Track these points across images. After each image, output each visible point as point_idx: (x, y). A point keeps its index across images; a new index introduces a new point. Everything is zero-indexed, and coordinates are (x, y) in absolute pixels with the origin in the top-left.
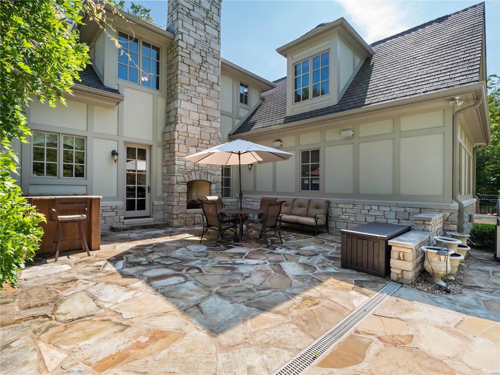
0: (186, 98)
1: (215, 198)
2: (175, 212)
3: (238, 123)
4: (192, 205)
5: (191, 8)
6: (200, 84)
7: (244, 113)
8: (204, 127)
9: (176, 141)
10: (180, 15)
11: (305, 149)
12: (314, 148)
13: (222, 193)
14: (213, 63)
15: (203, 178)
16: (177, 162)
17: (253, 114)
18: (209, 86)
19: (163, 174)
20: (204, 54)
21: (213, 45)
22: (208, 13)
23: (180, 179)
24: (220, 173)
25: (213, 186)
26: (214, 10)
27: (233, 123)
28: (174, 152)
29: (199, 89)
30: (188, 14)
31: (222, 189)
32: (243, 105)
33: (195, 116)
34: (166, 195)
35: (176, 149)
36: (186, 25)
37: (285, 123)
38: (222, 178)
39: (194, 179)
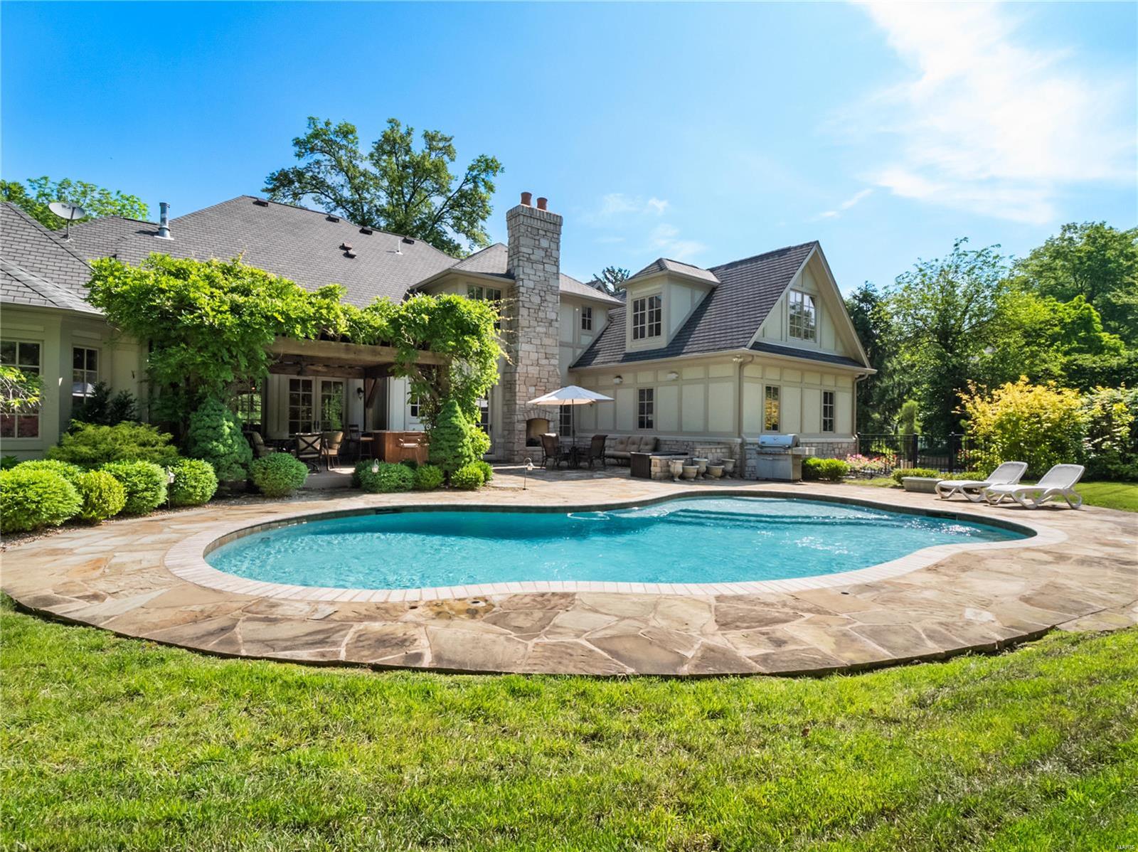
0: (526, 340)
1: (554, 435)
2: (516, 449)
3: (579, 352)
4: (531, 442)
5: (531, 252)
6: (540, 323)
7: (587, 340)
8: (543, 366)
9: (518, 382)
10: (521, 263)
11: (642, 387)
12: (649, 386)
13: (561, 431)
14: (552, 300)
15: (542, 416)
16: (517, 402)
17: (597, 341)
18: (547, 324)
19: (503, 413)
20: (542, 294)
21: (552, 282)
22: (547, 251)
23: (520, 417)
24: (558, 411)
25: (551, 424)
26: (553, 246)
27: (574, 352)
28: (515, 393)
29: (538, 329)
30: (529, 259)
31: (561, 428)
32: (586, 331)
33: (534, 356)
34: (506, 433)
35: (517, 390)
36: (528, 270)
37: (623, 361)
38: (561, 416)
39: (533, 417)
